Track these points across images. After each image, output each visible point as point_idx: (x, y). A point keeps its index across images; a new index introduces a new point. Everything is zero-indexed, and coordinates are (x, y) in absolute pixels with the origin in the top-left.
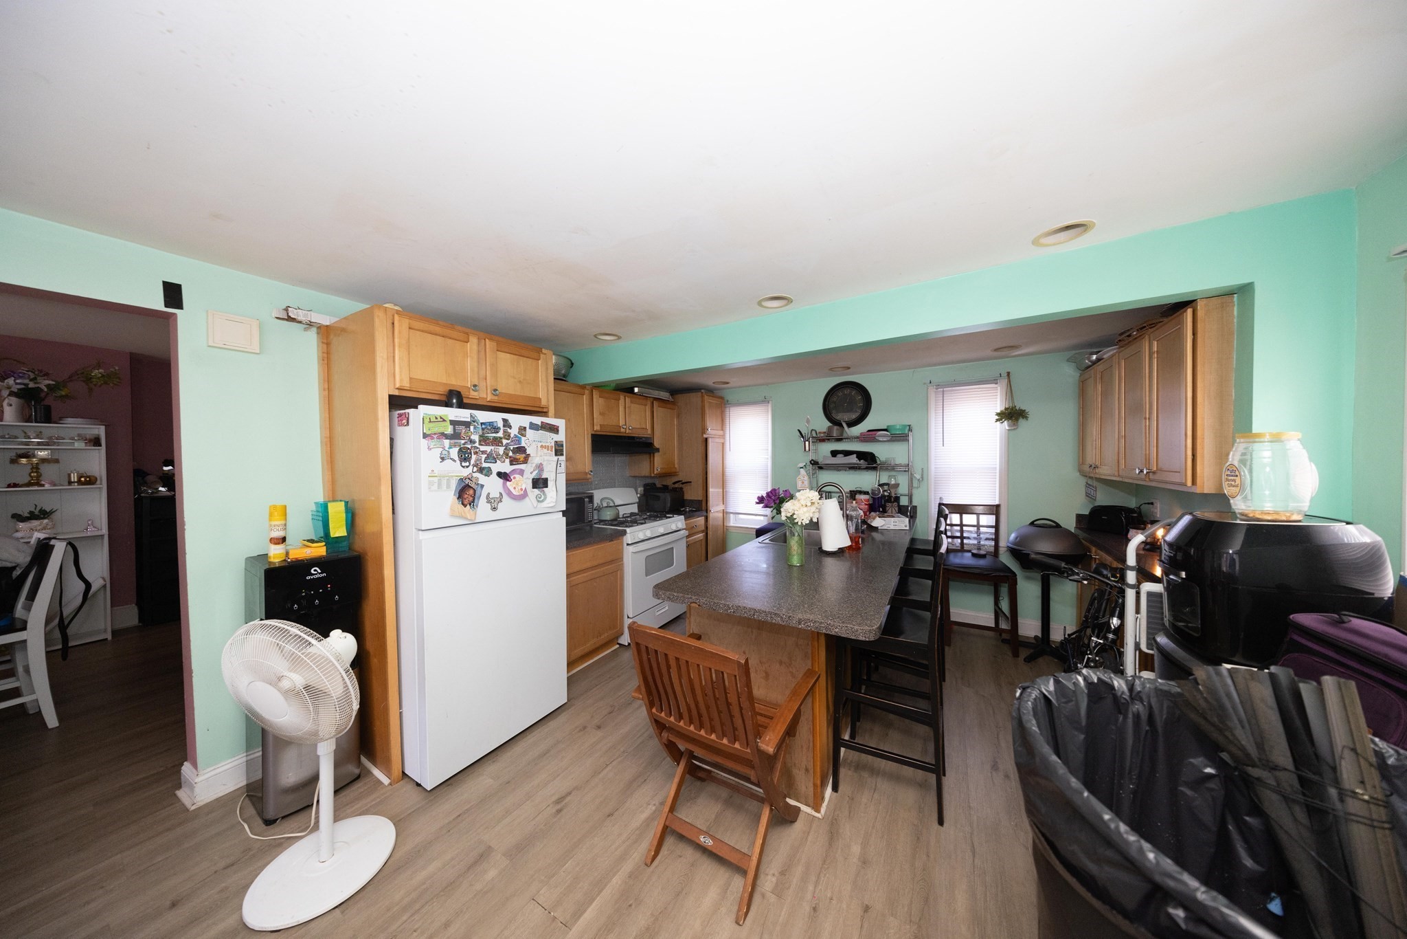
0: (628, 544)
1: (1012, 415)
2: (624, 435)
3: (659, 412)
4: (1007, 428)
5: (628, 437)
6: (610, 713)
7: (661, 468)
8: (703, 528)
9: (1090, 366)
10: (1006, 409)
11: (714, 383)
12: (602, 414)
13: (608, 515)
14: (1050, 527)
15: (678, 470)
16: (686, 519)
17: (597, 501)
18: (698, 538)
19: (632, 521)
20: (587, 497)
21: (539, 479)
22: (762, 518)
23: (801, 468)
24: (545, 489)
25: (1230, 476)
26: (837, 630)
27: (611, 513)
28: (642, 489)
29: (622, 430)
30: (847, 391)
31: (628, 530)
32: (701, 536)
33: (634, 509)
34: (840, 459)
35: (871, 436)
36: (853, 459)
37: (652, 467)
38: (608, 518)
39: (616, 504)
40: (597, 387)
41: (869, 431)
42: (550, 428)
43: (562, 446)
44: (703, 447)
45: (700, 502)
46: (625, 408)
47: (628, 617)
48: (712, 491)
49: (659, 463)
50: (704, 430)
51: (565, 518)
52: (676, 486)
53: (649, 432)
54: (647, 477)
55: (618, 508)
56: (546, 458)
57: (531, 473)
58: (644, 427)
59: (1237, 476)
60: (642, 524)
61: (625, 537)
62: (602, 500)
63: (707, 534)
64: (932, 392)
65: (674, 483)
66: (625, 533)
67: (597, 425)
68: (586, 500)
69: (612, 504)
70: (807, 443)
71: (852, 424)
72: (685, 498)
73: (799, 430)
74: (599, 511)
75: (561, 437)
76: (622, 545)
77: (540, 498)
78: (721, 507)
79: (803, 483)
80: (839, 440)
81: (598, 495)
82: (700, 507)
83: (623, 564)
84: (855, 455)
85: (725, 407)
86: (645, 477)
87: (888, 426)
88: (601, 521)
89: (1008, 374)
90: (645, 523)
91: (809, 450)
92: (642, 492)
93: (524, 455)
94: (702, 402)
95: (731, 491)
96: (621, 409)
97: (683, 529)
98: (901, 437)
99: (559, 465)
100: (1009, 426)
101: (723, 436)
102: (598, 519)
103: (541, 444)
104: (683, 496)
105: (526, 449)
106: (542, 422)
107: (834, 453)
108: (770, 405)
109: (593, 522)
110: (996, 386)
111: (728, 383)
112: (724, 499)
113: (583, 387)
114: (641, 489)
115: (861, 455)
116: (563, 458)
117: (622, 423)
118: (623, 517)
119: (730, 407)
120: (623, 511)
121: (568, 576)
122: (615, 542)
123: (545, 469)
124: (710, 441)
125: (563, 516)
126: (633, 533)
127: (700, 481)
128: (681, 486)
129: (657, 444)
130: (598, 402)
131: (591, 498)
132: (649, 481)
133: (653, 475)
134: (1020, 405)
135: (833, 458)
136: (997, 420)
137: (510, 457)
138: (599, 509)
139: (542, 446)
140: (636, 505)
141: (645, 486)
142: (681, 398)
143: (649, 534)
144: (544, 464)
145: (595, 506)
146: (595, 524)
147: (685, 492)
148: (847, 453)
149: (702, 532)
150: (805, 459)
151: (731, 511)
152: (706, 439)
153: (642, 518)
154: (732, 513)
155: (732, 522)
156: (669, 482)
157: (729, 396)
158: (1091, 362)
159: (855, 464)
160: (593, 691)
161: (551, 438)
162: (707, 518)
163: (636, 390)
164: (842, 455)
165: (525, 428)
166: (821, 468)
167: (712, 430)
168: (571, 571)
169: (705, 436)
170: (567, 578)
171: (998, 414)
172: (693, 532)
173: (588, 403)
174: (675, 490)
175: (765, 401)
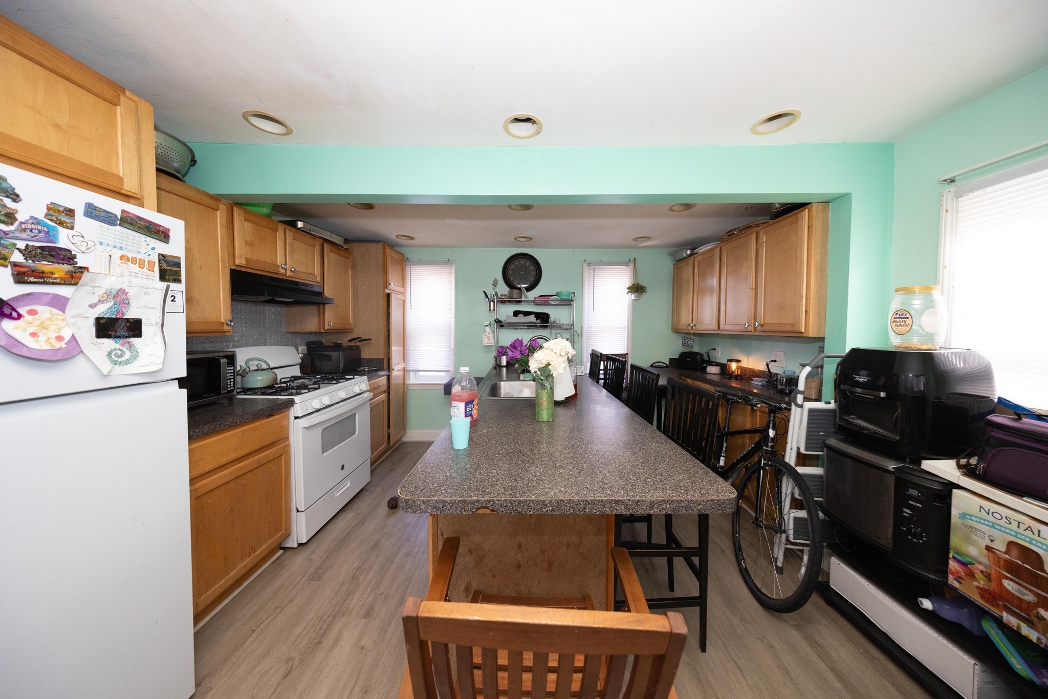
0: (296, 418)
1: (637, 289)
2: (284, 278)
3: (331, 257)
4: (634, 298)
5: (290, 281)
6: (286, 676)
7: (333, 323)
8: (385, 388)
9: (686, 258)
10: (633, 285)
11: (397, 236)
12: (249, 243)
13: (260, 380)
14: (664, 367)
15: (353, 327)
16: (369, 379)
17: (240, 362)
18: (380, 399)
19: (295, 387)
20: (224, 357)
21: (116, 320)
22: (443, 374)
23: (486, 326)
24: (134, 340)
25: (898, 318)
26: (699, 507)
27: (265, 378)
28: (305, 348)
29: (282, 271)
30: (522, 261)
31: (297, 399)
32: (383, 397)
33: (296, 371)
34: (521, 319)
35: (544, 300)
36: (532, 318)
37: (322, 321)
38: (259, 385)
39: (271, 366)
40: (238, 203)
41: (541, 296)
42: (147, 228)
43: (178, 265)
44: (385, 304)
45: (381, 360)
46: (285, 244)
47: (298, 511)
48: (395, 349)
49: (330, 318)
50: (386, 285)
51: (184, 391)
52: (352, 344)
53: (319, 279)
54: (315, 333)
55: (274, 370)
56: (135, 281)
57: (93, 306)
58: (311, 272)
59: (908, 318)
60: (315, 389)
61: (292, 408)
62: (247, 362)
63: (389, 393)
64: (585, 267)
65: (350, 341)
66: (292, 403)
67: (241, 258)
68: (223, 361)
69: (264, 366)
70: (492, 303)
71: (529, 289)
72: (362, 357)
73: (484, 292)
74: (243, 377)
75: (176, 247)
76: (288, 418)
77: (121, 356)
78: (400, 367)
79: (489, 339)
80: (519, 302)
81: (243, 356)
82: (382, 364)
83: (289, 445)
84: (534, 315)
85: (406, 265)
86: (310, 333)
87: (557, 293)
88: (246, 391)
89: (635, 259)
90: (319, 388)
91: (494, 310)
92: (306, 352)
93: (66, 267)
94: (384, 254)
95: (412, 348)
96: (280, 244)
97: (367, 391)
98: (567, 302)
99: (169, 299)
100: (635, 297)
101: (403, 293)
102: (242, 388)
103: (121, 253)
104: (360, 355)
105: (74, 257)
106: (123, 211)
107: (516, 313)
108: (453, 267)
109: (235, 393)
110: (627, 268)
111: (412, 238)
112: (404, 358)
113: (217, 198)
114: (303, 348)
115: (538, 315)
116: (179, 289)
117: (280, 261)
118: (281, 383)
119: (410, 265)
120: (282, 374)
121: (193, 481)
122: (276, 417)
123: (133, 302)
124: (393, 296)
125: (180, 387)
126: (304, 402)
127: (382, 339)
128: (358, 344)
129: (327, 293)
130: (243, 228)
131: (231, 359)
132: (313, 338)
133: (322, 331)
134: (642, 283)
135: (515, 317)
136: (628, 292)
137: (15, 265)
138: (244, 374)
139: (122, 258)
140: (298, 366)
141: (309, 345)
142: (357, 249)
143: (326, 401)
144: (132, 292)
145: (238, 368)
146: (238, 393)
147: (362, 350)
148: (527, 314)
149: (384, 392)
150: (490, 319)
151: (411, 369)
152: (389, 295)
153: (312, 382)
154: (413, 371)
155: (412, 379)
156: (344, 341)
157: (410, 253)
158: (687, 255)
159: (532, 323)
160: (247, 644)
161: (151, 248)
162: (389, 378)
163: (300, 225)
164: (522, 315)
165: (70, 212)
166: (502, 326)
167: (394, 286)
168: (196, 474)
169: (387, 291)
170: (191, 485)
171: (628, 289)
172: (376, 392)
173: (224, 223)
174: (350, 348)
175: (448, 262)
